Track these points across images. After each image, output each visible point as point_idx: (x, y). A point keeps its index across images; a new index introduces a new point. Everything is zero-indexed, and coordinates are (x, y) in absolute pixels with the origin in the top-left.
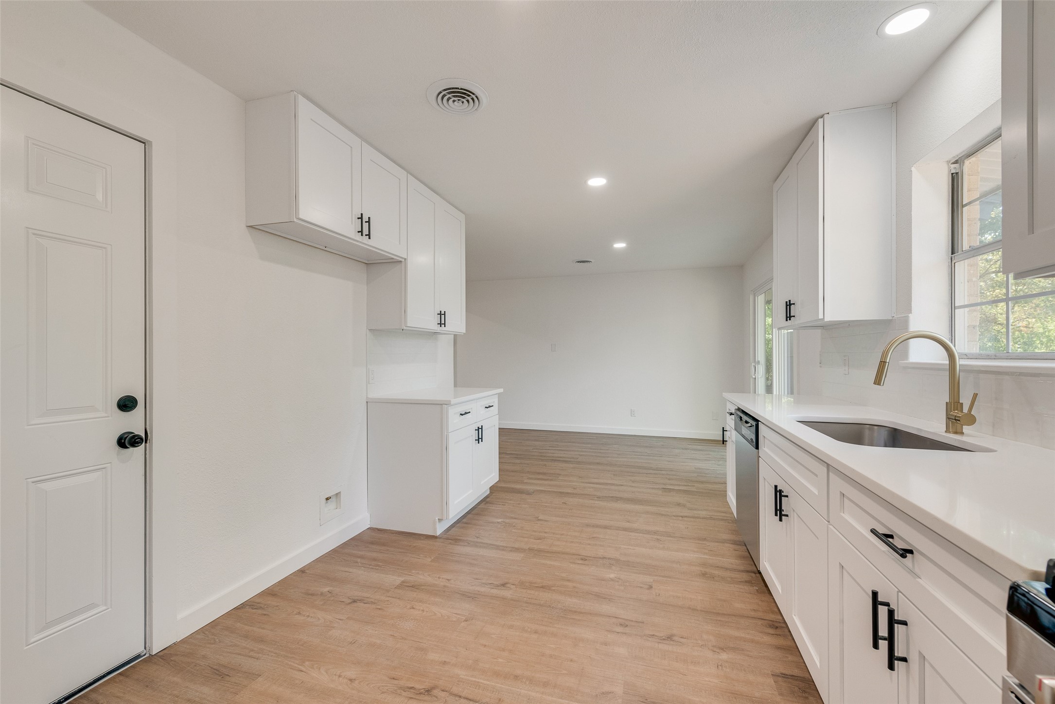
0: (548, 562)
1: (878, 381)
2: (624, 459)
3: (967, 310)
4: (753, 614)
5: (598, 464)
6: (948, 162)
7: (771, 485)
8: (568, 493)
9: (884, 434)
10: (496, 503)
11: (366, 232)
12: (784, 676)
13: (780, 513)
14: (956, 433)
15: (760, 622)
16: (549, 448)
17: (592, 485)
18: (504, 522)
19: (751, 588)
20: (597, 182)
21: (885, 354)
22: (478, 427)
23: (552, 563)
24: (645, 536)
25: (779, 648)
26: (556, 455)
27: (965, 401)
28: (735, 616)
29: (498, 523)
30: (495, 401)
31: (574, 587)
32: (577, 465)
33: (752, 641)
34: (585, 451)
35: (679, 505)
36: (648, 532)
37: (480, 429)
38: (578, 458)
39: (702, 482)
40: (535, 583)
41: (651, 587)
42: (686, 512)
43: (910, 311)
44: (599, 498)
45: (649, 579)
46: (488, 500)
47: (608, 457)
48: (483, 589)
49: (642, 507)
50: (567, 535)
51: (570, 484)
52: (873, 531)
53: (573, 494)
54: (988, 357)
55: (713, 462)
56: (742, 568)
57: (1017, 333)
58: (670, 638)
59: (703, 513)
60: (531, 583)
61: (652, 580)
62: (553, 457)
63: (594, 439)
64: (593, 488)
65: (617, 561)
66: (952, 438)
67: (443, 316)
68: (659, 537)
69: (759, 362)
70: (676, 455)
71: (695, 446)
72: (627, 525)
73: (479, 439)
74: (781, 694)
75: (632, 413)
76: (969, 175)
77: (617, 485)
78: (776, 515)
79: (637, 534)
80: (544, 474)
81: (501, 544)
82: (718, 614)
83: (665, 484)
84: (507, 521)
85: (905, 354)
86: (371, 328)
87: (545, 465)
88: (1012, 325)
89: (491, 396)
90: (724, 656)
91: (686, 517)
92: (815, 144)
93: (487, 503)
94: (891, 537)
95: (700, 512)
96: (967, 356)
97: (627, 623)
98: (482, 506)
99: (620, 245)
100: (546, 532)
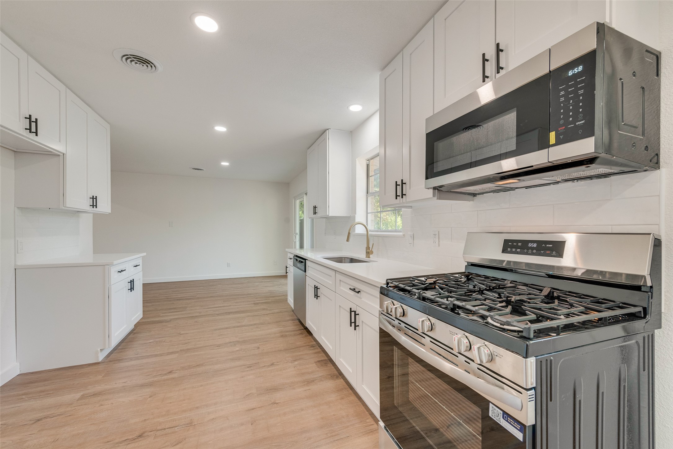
0: (196, 353)
1: (348, 240)
2: (227, 292)
3: (371, 214)
4: (305, 345)
5: (211, 297)
6: (366, 159)
7: (312, 287)
8: (196, 316)
9: (349, 260)
10: (143, 332)
11: (33, 129)
12: (319, 361)
13: (316, 296)
14: (368, 257)
15: (307, 347)
16: (171, 293)
17: (212, 309)
18: (155, 341)
19: (302, 336)
20: (221, 129)
21: (350, 230)
22: (131, 280)
23: (198, 353)
24: (250, 327)
25: (316, 353)
26: (179, 296)
27: (371, 246)
28: (298, 347)
29: (150, 343)
30: (139, 262)
31: (217, 360)
32: (198, 300)
33: (306, 354)
34: (200, 291)
35: (264, 309)
36: (251, 325)
37: (132, 282)
38: (196, 296)
39: (273, 297)
40: (192, 365)
41: (259, 348)
42: (268, 312)
43: (356, 214)
44: (218, 315)
45: (257, 345)
46: (135, 331)
47: (217, 292)
48: (156, 379)
49: (244, 314)
50: (204, 337)
51: (196, 311)
52: (350, 289)
53: (200, 316)
54: (376, 231)
55: (277, 286)
56: (298, 329)
57: (384, 221)
58: (272, 364)
59: (277, 311)
60: (190, 366)
61: (258, 345)
62: (177, 298)
63: (203, 283)
64: (212, 310)
65: (238, 342)
66: (367, 259)
67: (95, 200)
68: (257, 326)
69: (297, 234)
70: (257, 286)
71: (266, 280)
72: (239, 324)
73: (132, 289)
74: (319, 367)
75: (228, 265)
76: (371, 166)
77: (227, 306)
78: (315, 297)
79: (245, 327)
80: (175, 308)
81: (159, 353)
82: (291, 349)
83: (255, 301)
84: (157, 340)
85: (354, 231)
86: (19, 207)
87: (173, 303)
88: (382, 218)
89: (137, 258)
90: (296, 363)
91: (269, 314)
92: (325, 140)
93: (135, 333)
94: (355, 289)
95: (275, 311)
96: (371, 231)
97: (251, 365)
98: (131, 336)
99: (225, 164)
100: (189, 340)
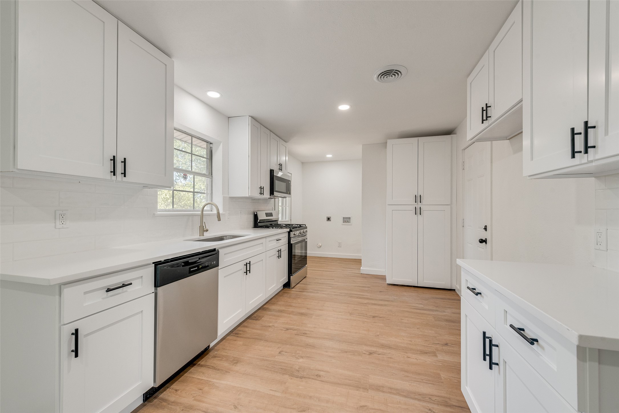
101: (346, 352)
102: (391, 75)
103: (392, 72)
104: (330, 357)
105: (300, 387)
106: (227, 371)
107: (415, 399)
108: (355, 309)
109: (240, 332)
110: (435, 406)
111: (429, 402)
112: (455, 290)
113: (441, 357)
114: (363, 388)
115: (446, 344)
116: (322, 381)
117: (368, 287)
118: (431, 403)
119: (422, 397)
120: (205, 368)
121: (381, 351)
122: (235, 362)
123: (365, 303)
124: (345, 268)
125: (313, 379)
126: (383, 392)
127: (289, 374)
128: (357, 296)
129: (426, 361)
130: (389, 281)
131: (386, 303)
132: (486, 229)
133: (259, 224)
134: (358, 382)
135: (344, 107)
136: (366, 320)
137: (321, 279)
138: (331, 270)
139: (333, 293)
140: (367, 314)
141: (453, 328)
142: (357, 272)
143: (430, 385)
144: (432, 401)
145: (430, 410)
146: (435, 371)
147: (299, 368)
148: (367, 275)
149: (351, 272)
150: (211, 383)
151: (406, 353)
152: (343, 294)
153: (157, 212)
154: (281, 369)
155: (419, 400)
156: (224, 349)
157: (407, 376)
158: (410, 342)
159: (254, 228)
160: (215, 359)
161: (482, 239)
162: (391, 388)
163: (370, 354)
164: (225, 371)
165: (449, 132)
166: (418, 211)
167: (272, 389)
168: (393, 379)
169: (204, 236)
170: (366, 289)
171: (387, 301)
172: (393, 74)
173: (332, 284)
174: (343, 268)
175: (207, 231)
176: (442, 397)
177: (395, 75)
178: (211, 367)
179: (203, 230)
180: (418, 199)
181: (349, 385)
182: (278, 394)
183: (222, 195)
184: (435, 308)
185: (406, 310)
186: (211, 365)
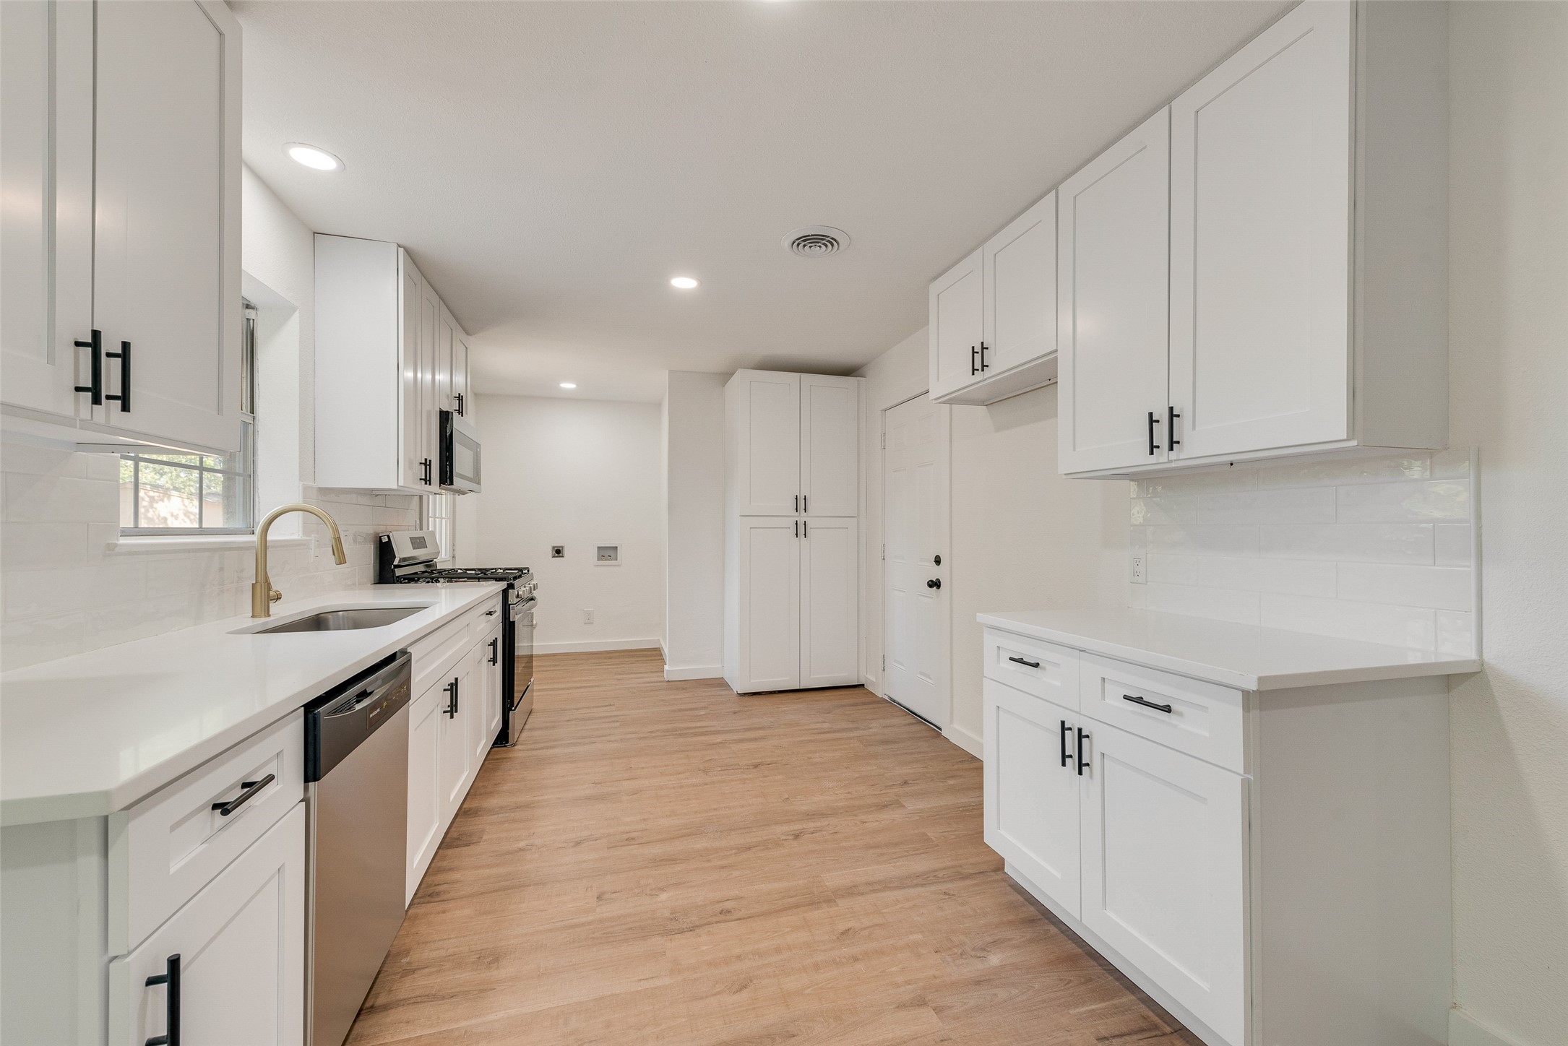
101: (750, 848)
102: (819, 244)
103: (823, 239)
104: (723, 867)
105: (704, 948)
106: (482, 991)
107: (917, 885)
108: (708, 758)
109: (442, 888)
110: (950, 886)
111: (936, 883)
112: (863, 685)
113: (912, 805)
114: (824, 901)
115: (906, 783)
116: (740, 919)
117: (704, 708)
118: (940, 882)
119: (923, 879)
120: (401, 1009)
121: (811, 825)
122: (489, 960)
123: (720, 743)
124: (620, 674)
125: (717, 922)
126: (862, 894)
127: (658, 933)
128: (693, 731)
129: (894, 820)
130: (738, 687)
131: (761, 733)
132: (938, 561)
133: (399, 572)
134: (809, 894)
135: (684, 283)
136: (745, 776)
137: (577, 709)
138: (585, 685)
139: (633, 736)
140: (738, 765)
141: (898, 752)
142: (656, 679)
143: (923, 856)
144: (940, 880)
145: (945, 893)
146: (916, 831)
147: (672, 913)
148: (683, 683)
149: (640, 680)
150: (457, 1034)
151: (856, 816)
152: (658, 734)
153: (118, 540)
154: (631, 929)
155: (923, 885)
156: (427, 942)
157: (882, 855)
158: (849, 796)
159: (380, 582)
160: (416, 976)
161: (932, 581)
162: (869, 884)
163: (797, 837)
164: (476, 992)
165: (848, 371)
166: (801, 530)
167: (641, 978)
168: (864, 867)
169: (271, 618)
170: (702, 713)
171: (760, 728)
172: (824, 244)
173: (615, 716)
174: (616, 674)
175: (278, 598)
176: (949, 868)
177: (826, 246)
178: (419, 1000)
179: (265, 595)
180: (801, 503)
181: (798, 906)
182: (667, 981)
183: (300, 480)
184: (851, 725)
185: (804, 738)
186: (417, 994)
